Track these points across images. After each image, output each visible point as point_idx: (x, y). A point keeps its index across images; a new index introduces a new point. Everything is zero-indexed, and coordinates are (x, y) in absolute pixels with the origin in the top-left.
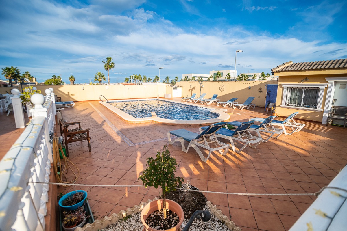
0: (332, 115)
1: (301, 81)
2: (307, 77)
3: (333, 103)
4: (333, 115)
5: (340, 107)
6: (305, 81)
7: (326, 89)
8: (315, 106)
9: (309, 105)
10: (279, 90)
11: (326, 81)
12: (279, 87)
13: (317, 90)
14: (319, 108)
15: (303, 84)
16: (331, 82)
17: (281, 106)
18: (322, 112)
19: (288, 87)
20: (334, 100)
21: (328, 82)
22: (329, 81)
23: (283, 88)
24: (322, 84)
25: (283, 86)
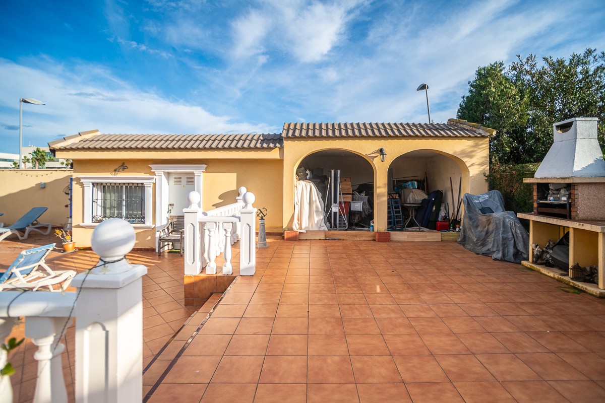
0: (169, 233)
1: (115, 171)
2: (124, 163)
3: (169, 211)
4: (172, 232)
5: (178, 216)
6: (121, 170)
7: (155, 184)
8: (142, 218)
9: (133, 218)
10: (76, 188)
11: (152, 171)
12: (75, 182)
13: (141, 187)
14: (149, 223)
15: (118, 176)
16: (160, 174)
17: (81, 224)
18: (153, 230)
19: (93, 184)
20: (171, 205)
21: (154, 174)
22: (156, 172)
23: (82, 185)
24: (148, 176)
25: (82, 181)
